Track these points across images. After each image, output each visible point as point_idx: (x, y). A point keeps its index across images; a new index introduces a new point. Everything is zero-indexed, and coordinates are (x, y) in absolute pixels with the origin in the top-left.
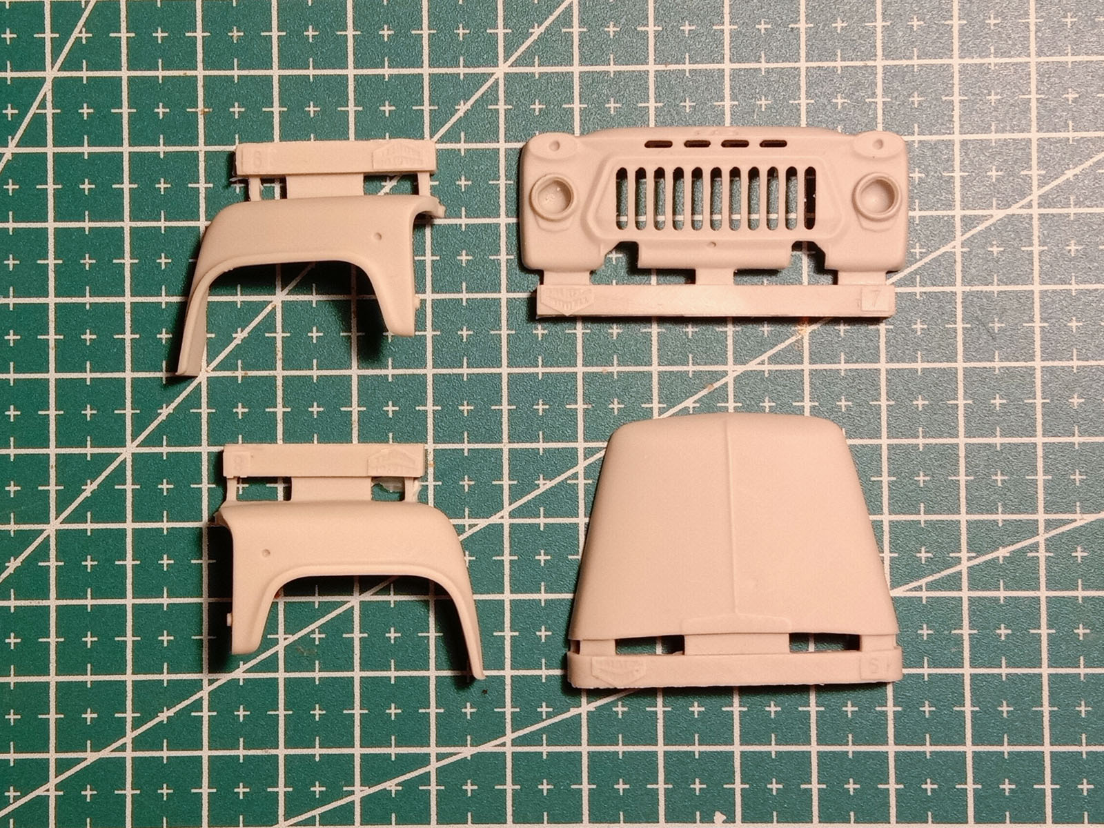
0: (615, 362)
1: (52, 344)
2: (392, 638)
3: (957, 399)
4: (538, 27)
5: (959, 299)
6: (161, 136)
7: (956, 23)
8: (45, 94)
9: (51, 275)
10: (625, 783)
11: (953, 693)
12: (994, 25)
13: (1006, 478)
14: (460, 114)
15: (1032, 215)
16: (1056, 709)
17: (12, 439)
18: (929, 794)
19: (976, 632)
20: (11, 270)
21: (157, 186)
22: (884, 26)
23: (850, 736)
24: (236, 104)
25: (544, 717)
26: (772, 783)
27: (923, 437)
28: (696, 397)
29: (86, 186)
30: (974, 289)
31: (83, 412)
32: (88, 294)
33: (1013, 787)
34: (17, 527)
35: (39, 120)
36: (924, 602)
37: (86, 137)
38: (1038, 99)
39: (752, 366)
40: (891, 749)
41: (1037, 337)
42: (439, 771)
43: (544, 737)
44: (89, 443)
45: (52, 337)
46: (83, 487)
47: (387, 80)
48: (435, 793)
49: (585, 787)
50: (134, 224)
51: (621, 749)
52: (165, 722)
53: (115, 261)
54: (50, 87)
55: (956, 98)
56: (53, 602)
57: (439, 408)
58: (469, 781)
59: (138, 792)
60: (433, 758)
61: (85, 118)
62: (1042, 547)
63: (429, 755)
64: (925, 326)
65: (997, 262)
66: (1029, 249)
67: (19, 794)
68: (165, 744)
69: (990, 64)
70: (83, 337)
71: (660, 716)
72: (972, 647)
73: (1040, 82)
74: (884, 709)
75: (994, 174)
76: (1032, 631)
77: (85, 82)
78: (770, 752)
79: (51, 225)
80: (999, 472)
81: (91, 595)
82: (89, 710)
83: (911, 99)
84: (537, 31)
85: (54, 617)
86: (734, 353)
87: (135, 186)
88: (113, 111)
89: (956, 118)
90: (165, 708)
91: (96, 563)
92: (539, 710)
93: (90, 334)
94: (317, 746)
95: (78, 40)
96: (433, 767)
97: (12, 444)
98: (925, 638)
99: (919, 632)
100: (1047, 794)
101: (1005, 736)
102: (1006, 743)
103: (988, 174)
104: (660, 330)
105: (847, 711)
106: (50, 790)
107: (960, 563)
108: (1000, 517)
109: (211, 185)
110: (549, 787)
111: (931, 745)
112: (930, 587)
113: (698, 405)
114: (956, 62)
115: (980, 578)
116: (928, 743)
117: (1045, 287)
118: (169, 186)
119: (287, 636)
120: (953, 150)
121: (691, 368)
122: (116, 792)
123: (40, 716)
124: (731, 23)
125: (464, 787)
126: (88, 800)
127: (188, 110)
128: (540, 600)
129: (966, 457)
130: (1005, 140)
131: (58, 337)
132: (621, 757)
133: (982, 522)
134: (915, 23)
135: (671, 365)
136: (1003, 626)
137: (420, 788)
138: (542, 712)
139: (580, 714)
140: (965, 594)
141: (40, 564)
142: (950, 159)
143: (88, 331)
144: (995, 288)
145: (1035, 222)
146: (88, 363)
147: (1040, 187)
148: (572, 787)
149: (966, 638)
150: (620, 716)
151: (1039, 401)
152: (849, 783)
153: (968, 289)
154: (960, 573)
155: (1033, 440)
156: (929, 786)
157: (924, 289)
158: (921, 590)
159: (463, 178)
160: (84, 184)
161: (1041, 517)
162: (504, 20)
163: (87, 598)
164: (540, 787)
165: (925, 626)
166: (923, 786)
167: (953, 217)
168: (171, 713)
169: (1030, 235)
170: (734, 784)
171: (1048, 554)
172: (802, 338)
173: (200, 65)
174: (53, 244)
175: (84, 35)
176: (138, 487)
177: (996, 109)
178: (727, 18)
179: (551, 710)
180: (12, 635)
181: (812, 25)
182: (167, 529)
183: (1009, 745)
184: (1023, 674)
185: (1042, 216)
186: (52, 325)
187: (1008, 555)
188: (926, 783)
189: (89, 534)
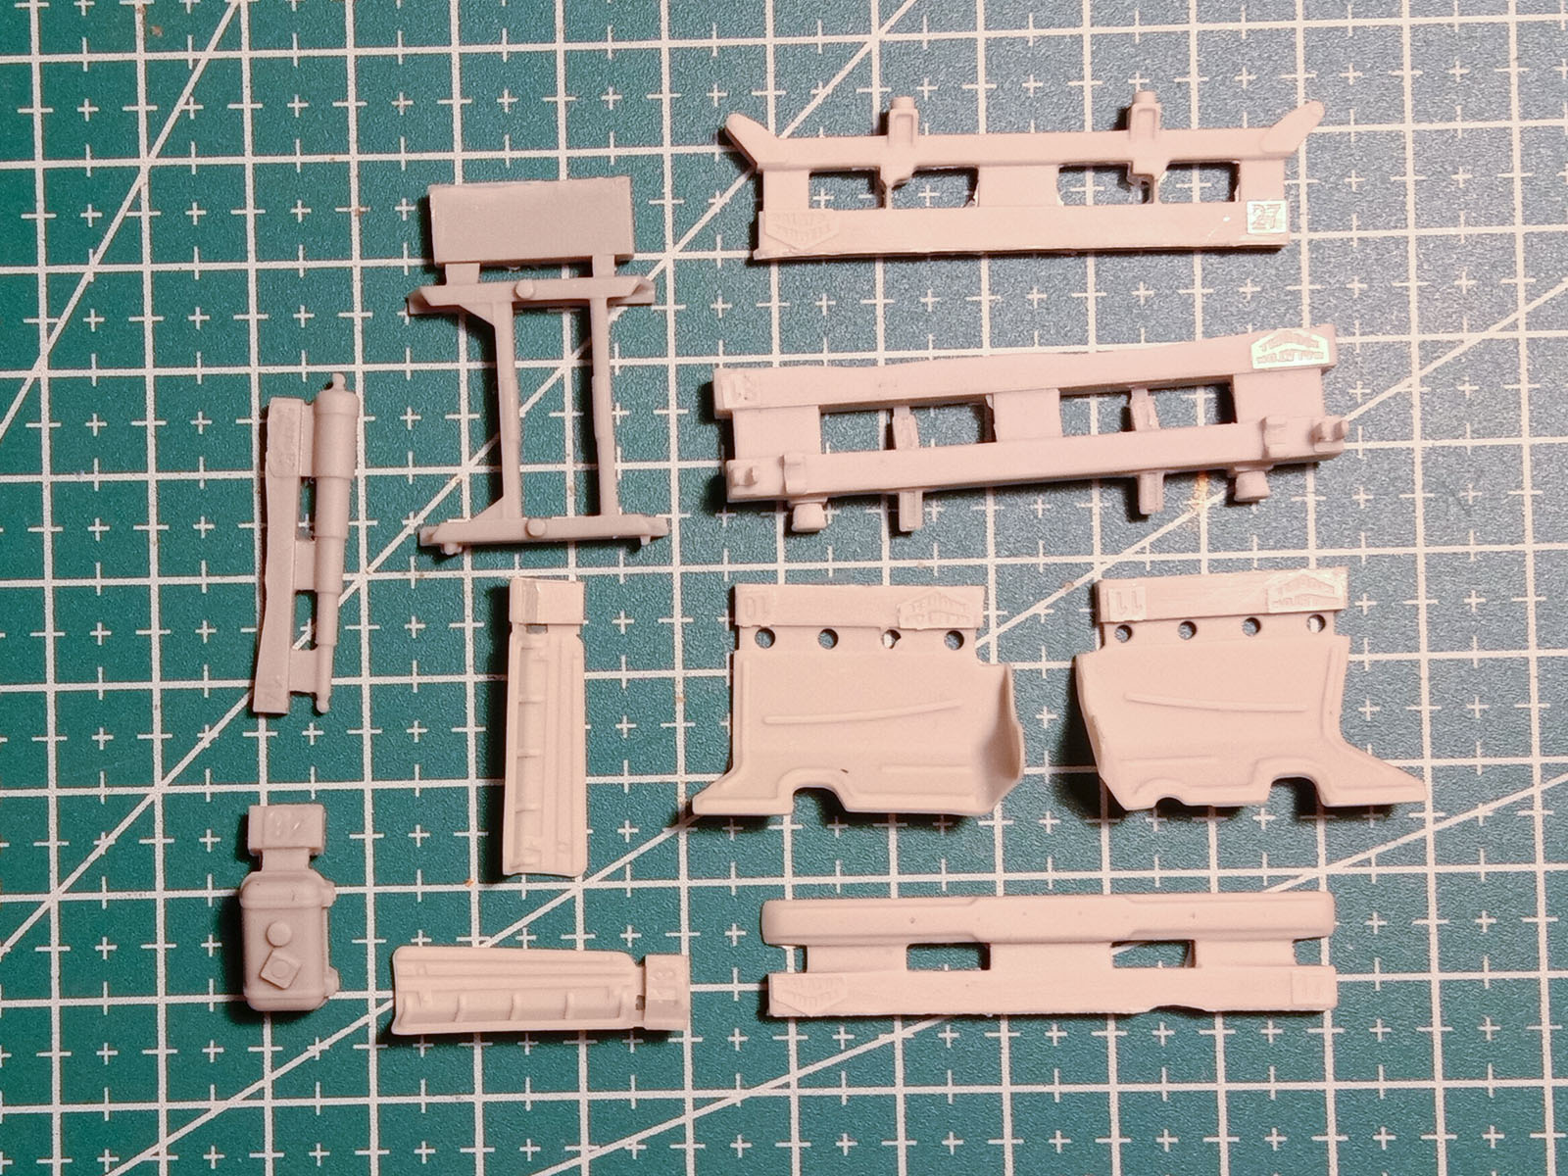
0: (936, 553)
1: (153, 537)
2: (630, 940)
3: (1416, 598)
4: (824, 87)
5: (1418, 460)
6: (301, 247)
7: (1407, 73)
8: (140, 190)
9: (151, 442)
10: (956, 1138)
11: (1416, 1007)
12: (1461, 75)
13: (1486, 707)
14: (715, 209)
15: (1517, 340)
16: (1560, 1027)
17: (100, 669)
18: (1384, 1147)
19: (1446, 922)
20: (95, 434)
21: (295, 316)
22: (1307, 79)
23: (1272, 1069)
24: (404, 201)
25: (843, 1047)
26: (1163, 1136)
27: (1369, 651)
28: (1050, 600)
29: (198, 318)
30: (1438, 443)
31: (197, 631)
32: (202, 468)
33: (1502, 1136)
34: (109, 791)
35: (131, 226)
36: (1374, 882)
37: (196, 249)
38: (1523, 179)
39: (1128, 555)
40: (1330, 1086)
41: (1528, 510)
42: (698, 1123)
43: (843, 1074)
44: (206, 673)
45: (153, 527)
46: (199, 735)
47: (612, 163)
48: (692, 1153)
49: (902, 1143)
50: (264, 370)
51: (950, 1090)
52: (317, 1058)
53: (238, 421)
54: (147, 181)
55: (1410, 179)
56: (160, 894)
57: (691, 620)
58: (739, 1137)
59: (282, 1155)
60: (689, 1106)
61: (195, 223)
62: (1538, 802)
63: (682, 1101)
64: (1371, 497)
65: (1469, 406)
66: (1515, 386)
67: (117, 1159)
68: (318, 1089)
69: (1456, 131)
70: (196, 527)
71: (1005, 1044)
72: (1441, 942)
73: (1525, 154)
74: (1319, 1030)
75: (1465, 283)
76: (1526, 920)
77: (194, 172)
78: (1160, 1094)
79: (150, 372)
80: (1477, 699)
81: (213, 883)
82: (212, 1043)
83: (1347, 180)
84: (822, 93)
85: (163, 915)
86: (1102, 538)
87: (266, 316)
88: (233, 212)
89: (1410, 207)
90: (317, 1040)
91: (218, 839)
92: (835, 1037)
93: (206, 523)
94: (528, 1090)
95: (185, 113)
96: (689, 1117)
97: (100, 676)
98: (1376, 932)
99: (1368, 923)
100: (1548, 1146)
101: (1490, 1066)
102: (1490, 1076)
103: (1456, 283)
104: (997, 508)
105: (1267, 1035)
106: (160, 1152)
107: (1424, 827)
108: (1479, 761)
109: (370, 314)
110: (851, 1144)
111: (1385, 1080)
112: (1382, 860)
113: (1052, 611)
114: (1408, 127)
115: (1452, 846)
116: (1381, 1078)
117: (1538, 441)
118: (312, 316)
119: (482, 938)
120: (1407, 252)
121: (1041, 560)
122: (252, 1155)
123: (145, 1052)
124: (1094, 77)
125: (733, 1145)
126: (213, 1167)
127: (337, 210)
128: (835, 885)
129: (1431, 679)
130: (1479, 235)
131: (161, 527)
132: (950, 1101)
133: (1453, 768)
134: (1352, 75)
135: (1015, 556)
136: (1484, 913)
137: (672, 1147)
138: (839, 1040)
139: (893, 1043)
140: (1431, 869)
141: (141, 842)
142: (1403, 264)
143: (203, 518)
144: (1468, 443)
145: (1523, 351)
146: (203, 563)
147: (1529, 300)
148: (884, 1143)
149: (1433, 930)
150: (949, 1045)
151: (1531, 599)
152: (1271, 1134)
153: (1430, 443)
154: (1424, 840)
155: (1524, 653)
156: (1383, 1138)
157: (1371, 445)
158: (1370, 863)
159: (720, 299)
160: (194, 314)
161: (1536, 760)
162: (776, 77)
163: (206, 888)
164: (838, 1144)
165: (1375, 915)
166: (1376, 1138)
167: (1408, 344)
168: (326, 1045)
169: (1515, 369)
170: (1110, 1137)
171: (1547, 812)
172: (1198, 515)
173: (353, 147)
174: (152, 398)
175: (192, 107)
176: (275, 734)
177: (1466, 192)
178: (1088, 70)
179: (851, 1037)
180: (105, 939)
181: (1206, 79)
182: (316, 792)
183: (1495, 1078)
184: (1515, 980)
185: (1532, 341)
186: (153, 511)
187: (1490, 814)
188: (1380, 1134)
189: (208, 799)
